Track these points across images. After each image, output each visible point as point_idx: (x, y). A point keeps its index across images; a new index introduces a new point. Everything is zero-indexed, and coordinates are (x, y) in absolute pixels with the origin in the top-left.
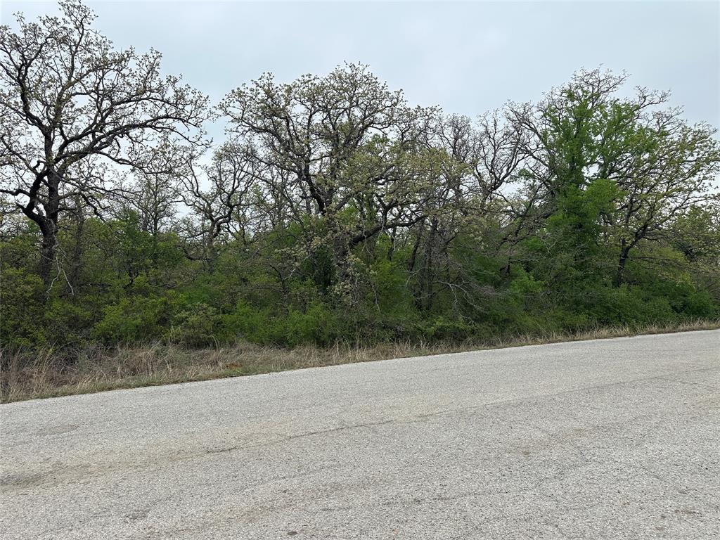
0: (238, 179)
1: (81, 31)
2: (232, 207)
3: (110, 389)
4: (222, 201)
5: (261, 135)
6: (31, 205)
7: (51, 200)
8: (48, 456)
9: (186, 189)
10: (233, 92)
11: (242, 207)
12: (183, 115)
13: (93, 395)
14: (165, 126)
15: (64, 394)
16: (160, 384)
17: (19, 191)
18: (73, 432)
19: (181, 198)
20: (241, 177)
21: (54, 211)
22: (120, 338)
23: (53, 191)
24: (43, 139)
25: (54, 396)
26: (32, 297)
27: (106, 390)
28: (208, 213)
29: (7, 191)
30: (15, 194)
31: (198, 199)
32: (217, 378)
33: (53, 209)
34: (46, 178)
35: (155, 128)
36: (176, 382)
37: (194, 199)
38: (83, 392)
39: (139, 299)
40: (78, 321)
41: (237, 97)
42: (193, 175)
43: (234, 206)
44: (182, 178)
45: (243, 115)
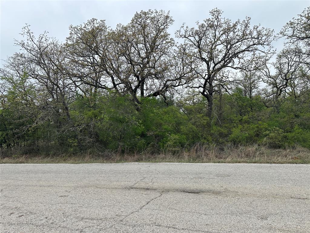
0: (290, 66)
1: (218, 20)
2: (287, 80)
3: (239, 162)
4: (282, 78)
5: (304, 41)
6: (204, 91)
7: (210, 88)
8: (222, 185)
9: (263, 75)
10: (288, 24)
11: (293, 79)
12: (261, 42)
13: (233, 164)
14: (253, 49)
15: (222, 162)
16: (261, 163)
17: (200, 87)
18: (229, 178)
19: (261, 80)
20: (292, 64)
21: (211, 92)
22: (240, 142)
23: (211, 85)
24: (207, 66)
25: (218, 163)
26: (206, 125)
27: (238, 163)
28: (275, 85)
29: (196, 87)
30: (198, 88)
31: (269, 79)
32: (288, 163)
33: (211, 91)
34: (208, 80)
35: (249, 51)
36: (268, 163)
37: (267, 79)
38: (229, 162)
39: (246, 126)
40: (223, 134)
41: (289, 26)
42: (267, 68)
43: (288, 79)
44: (262, 70)
45: (293, 33)
